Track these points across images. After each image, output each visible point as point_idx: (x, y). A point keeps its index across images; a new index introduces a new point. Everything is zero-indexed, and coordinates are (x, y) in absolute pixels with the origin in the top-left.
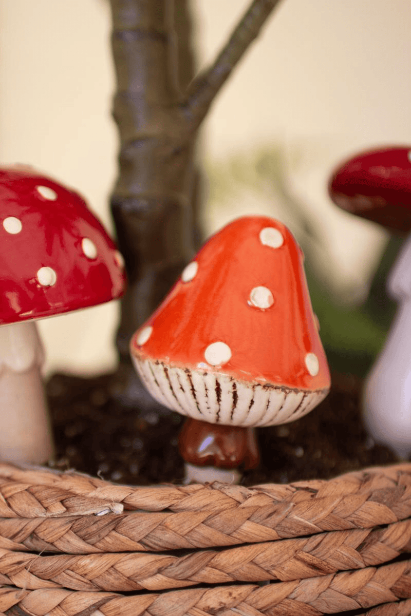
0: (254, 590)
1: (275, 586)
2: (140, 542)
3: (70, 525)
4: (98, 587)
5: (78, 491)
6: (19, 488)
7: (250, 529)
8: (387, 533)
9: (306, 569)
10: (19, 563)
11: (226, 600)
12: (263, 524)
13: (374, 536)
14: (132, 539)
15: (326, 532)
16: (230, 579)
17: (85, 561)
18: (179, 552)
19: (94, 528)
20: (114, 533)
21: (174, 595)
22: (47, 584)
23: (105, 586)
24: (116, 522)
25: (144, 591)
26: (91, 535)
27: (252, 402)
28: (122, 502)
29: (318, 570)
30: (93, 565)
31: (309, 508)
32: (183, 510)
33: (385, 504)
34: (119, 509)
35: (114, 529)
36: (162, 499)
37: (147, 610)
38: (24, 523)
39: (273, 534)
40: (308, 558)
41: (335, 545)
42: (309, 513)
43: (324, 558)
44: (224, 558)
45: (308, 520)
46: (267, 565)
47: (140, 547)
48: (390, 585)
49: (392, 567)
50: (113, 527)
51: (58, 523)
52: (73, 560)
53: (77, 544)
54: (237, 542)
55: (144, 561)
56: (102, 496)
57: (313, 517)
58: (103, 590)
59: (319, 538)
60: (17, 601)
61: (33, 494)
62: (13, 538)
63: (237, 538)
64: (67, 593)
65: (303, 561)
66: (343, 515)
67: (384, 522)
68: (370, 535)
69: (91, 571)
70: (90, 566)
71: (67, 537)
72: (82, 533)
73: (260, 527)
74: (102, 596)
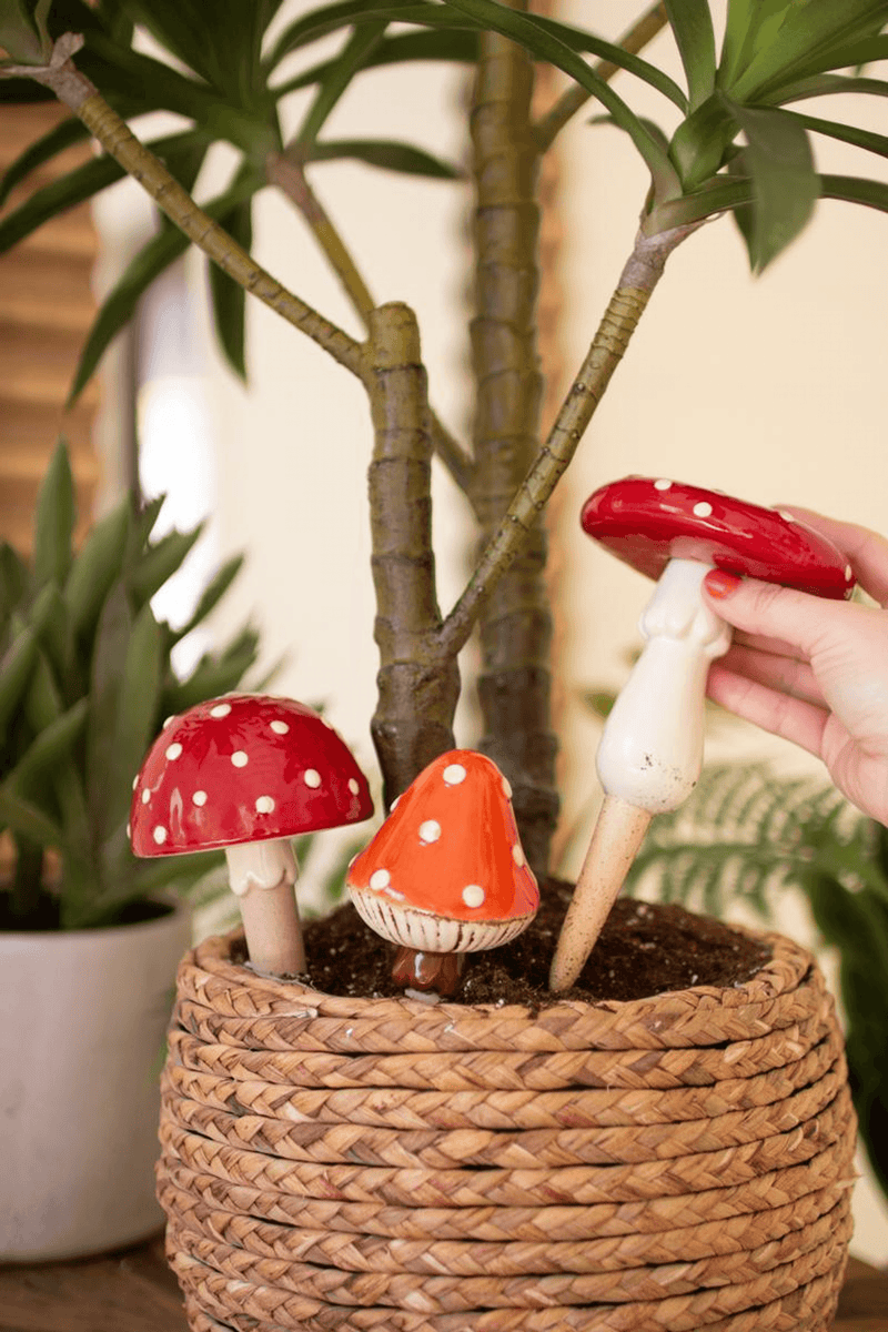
0: (414, 1095)
1: (432, 1094)
2: (324, 1043)
3: (274, 1025)
4: (291, 1081)
5: (287, 996)
6: (244, 991)
7: (414, 1040)
8: (550, 1060)
9: (463, 1082)
10: (235, 1056)
11: (389, 1101)
12: (425, 1036)
13: (536, 1060)
14: (318, 1039)
15: (485, 1050)
16: (393, 1083)
17: (281, 1056)
18: (354, 1055)
19: (290, 1028)
20: (305, 1033)
21: (346, 1093)
22: (256, 1077)
23: (297, 1081)
24: (307, 1024)
25: (326, 1088)
26: (288, 1034)
27: (409, 926)
28: (318, 1008)
29: (475, 1084)
30: (288, 1060)
31: (470, 1025)
32: (365, 1018)
33: (549, 1031)
34: (314, 1013)
35: (306, 1030)
36: (348, 1007)
37: (325, 1103)
38: (243, 1021)
39: (432, 1046)
40: (464, 1071)
41: (492, 1062)
42: (468, 1030)
43: (481, 1074)
44: (387, 1062)
45: (468, 1037)
46: (426, 1073)
47: (324, 1047)
48: (551, 1110)
49: (558, 1095)
50: (304, 1028)
51: (265, 1023)
52: (273, 1055)
53: (278, 1042)
54: (402, 1050)
55: (326, 1059)
56: (303, 1002)
57: (471, 1035)
58: (295, 1085)
59: (475, 1055)
60: (233, 1091)
61: (251, 997)
62: (235, 1035)
63: (404, 1046)
64: (268, 1085)
65: (458, 1073)
66: (504, 1036)
67: (551, 1049)
68: (533, 1058)
69: (285, 1065)
70: (285, 1061)
71: (271, 1035)
72: (282, 1032)
73: (423, 1039)
74: (293, 1089)
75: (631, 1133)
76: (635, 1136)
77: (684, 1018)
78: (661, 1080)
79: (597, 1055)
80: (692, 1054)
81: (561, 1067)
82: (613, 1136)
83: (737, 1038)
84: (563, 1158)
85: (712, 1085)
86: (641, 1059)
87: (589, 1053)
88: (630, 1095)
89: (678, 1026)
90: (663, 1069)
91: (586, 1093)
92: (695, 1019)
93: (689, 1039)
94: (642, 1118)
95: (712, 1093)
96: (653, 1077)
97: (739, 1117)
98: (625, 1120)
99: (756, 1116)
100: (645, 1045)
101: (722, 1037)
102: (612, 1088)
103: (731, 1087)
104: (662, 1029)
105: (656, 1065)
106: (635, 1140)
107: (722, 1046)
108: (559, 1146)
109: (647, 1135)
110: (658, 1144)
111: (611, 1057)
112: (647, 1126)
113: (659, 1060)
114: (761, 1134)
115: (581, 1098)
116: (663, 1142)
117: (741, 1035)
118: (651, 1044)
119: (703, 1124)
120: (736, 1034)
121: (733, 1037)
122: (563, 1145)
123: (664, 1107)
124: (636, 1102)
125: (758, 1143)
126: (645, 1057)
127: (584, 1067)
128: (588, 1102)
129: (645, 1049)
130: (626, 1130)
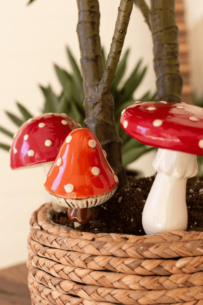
8: (96, 259)
12: (58, 243)
16: (51, 258)
17: (32, 242)
18: (44, 246)
20: (35, 235)
25: (39, 256)
28: (41, 226)
31: (70, 241)
32: (48, 232)
33: (95, 247)
34: (40, 228)
37: (38, 261)
39: (59, 247)
42: (70, 243)
48: (96, 279)
49: (99, 272)
53: (33, 237)
55: (38, 246)
57: (70, 245)
59: (71, 252)
63: (53, 245)
65: (65, 259)
66: (80, 246)
67: (96, 254)
68: (89, 257)
69: (32, 246)
74: (34, 254)
75: (126, 293)
76: (127, 294)
77: (155, 246)
78: (141, 272)
79: (114, 259)
80: (158, 262)
81: (100, 262)
82: (117, 293)
83: (184, 256)
84: (99, 299)
85: (169, 276)
86: (132, 262)
87: (111, 257)
88: (126, 277)
89: (152, 249)
90: (143, 267)
91: (109, 273)
92: (160, 247)
93: (157, 255)
94: (131, 287)
95: (168, 279)
96: (138, 270)
97: (185, 290)
98: (124, 287)
99: (193, 291)
100: (134, 257)
101: (175, 255)
102: (120, 272)
103: (178, 278)
104: (143, 250)
105: (139, 265)
106: (128, 296)
107: (177, 259)
108: (98, 293)
109: (133, 295)
110: (138, 299)
111: (119, 260)
112: (135, 290)
113: (141, 263)
114: (197, 297)
115: (107, 275)
116: (141, 298)
117: (186, 255)
118: (137, 256)
119: (162, 293)
120: (183, 254)
121: (182, 255)
122: (99, 293)
123: (142, 283)
124: (128, 280)
125: (196, 301)
126: (135, 261)
127: (108, 263)
128: (110, 277)
129: (135, 258)
130: (124, 291)
